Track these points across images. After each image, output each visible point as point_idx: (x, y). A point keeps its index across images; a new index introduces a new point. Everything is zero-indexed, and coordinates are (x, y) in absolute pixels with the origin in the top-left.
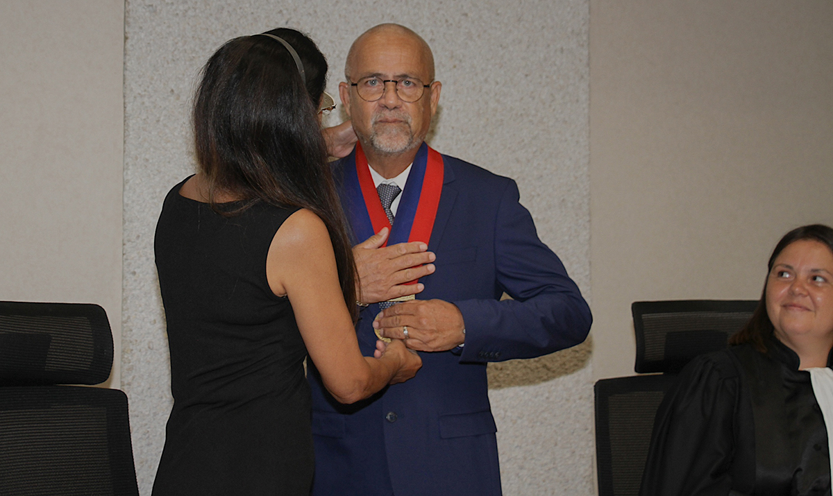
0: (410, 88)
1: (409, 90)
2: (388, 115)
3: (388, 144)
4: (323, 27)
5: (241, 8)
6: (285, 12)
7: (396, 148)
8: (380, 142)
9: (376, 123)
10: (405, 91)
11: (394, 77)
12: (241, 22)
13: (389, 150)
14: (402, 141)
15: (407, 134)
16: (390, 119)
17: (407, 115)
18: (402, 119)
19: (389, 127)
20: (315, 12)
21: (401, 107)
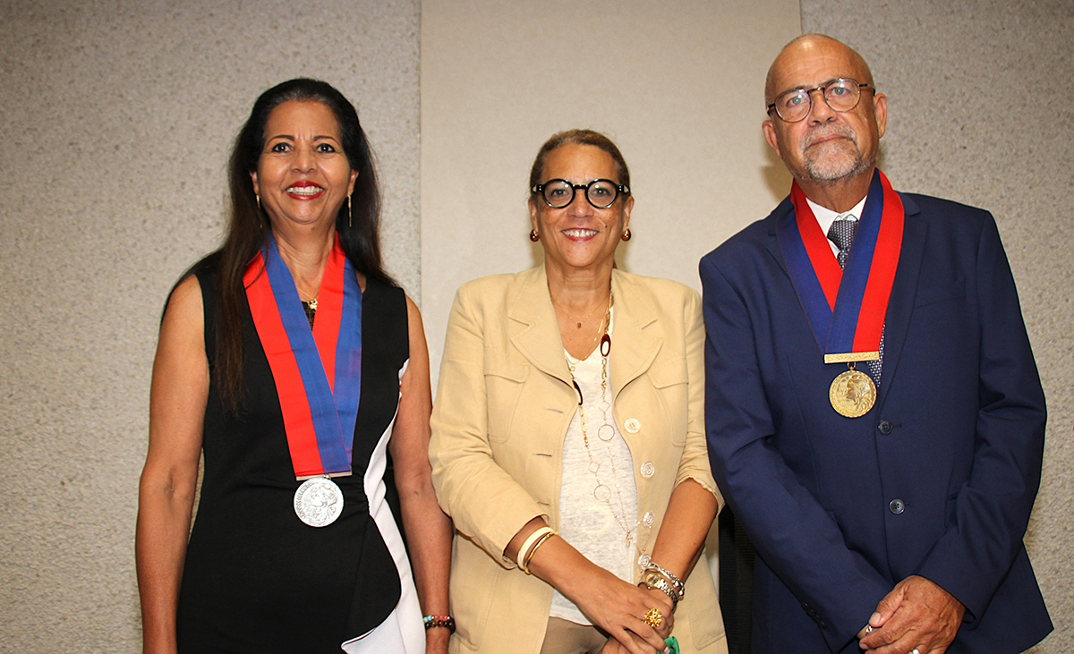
0: (844, 96)
1: (844, 99)
2: (823, 132)
3: (828, 168)
4: (998, 130)
5: (916, 121)
6: (959, 120)
7: (839, 171)
8: (818, 169)
9: (806, 149)
10: (837, 100)
11: (819, 85)
12: (918, 132)
13: (830, 175)
14: (846, 160)
15: (852, 153)
16: (825, 137)
17: (848, 128)
18: (844, 135)
19: (824, 147)
20: (989, 117)
21: (837, 119)
